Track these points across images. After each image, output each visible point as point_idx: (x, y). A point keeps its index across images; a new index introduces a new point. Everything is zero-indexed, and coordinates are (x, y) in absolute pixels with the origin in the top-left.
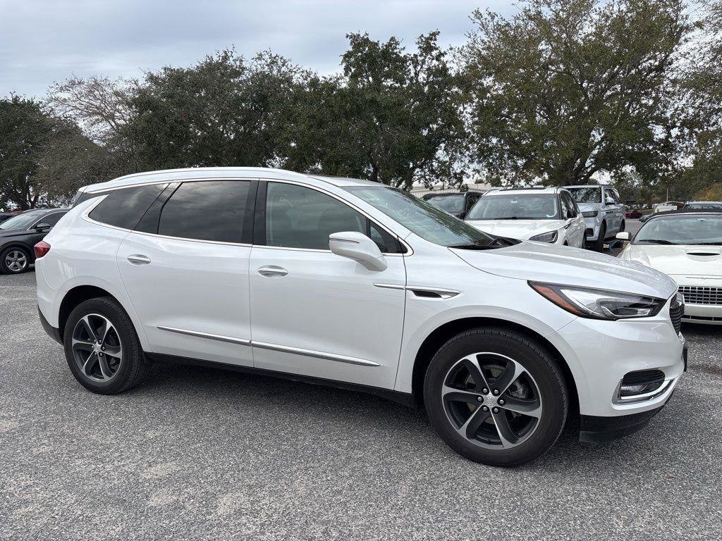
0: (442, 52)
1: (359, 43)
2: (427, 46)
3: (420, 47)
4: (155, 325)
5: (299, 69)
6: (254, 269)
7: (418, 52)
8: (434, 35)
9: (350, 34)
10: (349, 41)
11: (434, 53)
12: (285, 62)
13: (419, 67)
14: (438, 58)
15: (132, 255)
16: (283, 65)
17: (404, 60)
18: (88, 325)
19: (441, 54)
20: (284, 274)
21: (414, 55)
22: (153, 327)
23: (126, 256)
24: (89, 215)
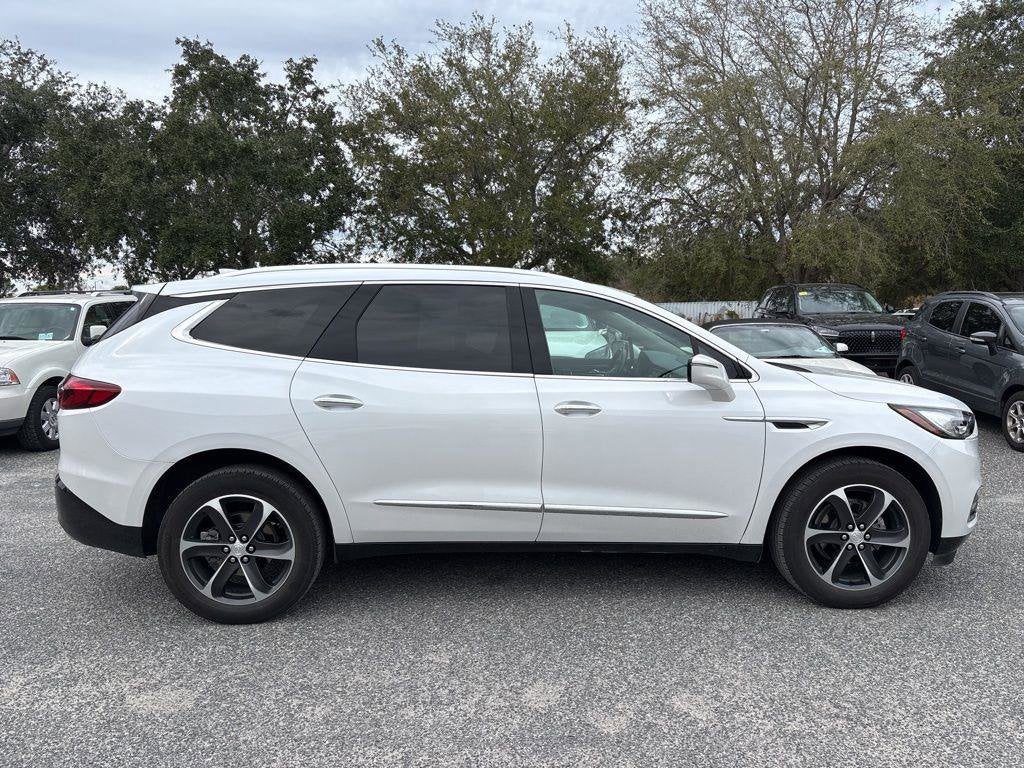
0: (321, 88)
1: (198, 55)
2: (300, 76)
3: (289, 76)
4: (370, 498)
5: (71, 79)
6: (549, 407)
7: (285, 82)
8: (309, 63)
9: (183, 40)
10: (181, 49)
11: (309, 88)
12: (45, 63)
13: (288, 106)
14: (314, 96)
15: (324, 396)
16: (42, 69)
17: (268, 91)
18: (222, 513)
19: (318, 92)
20: (592, 412)
21: (280, 86)
22: (366, 504)
23: (311, 398)
24: (191, 333)
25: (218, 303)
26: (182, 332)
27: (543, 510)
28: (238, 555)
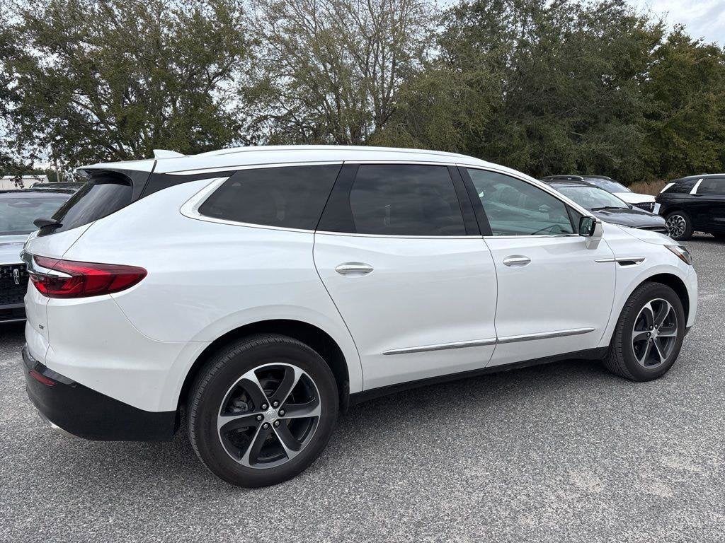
4: (380, 351)
18: (258, 383)
20: (525, 263)
22: (377, 356)
23: (333, 268)
24: (199, 210)
25: (221, 181)
26: (191, 209)
27: (497, 342)
28: (271, 421)
